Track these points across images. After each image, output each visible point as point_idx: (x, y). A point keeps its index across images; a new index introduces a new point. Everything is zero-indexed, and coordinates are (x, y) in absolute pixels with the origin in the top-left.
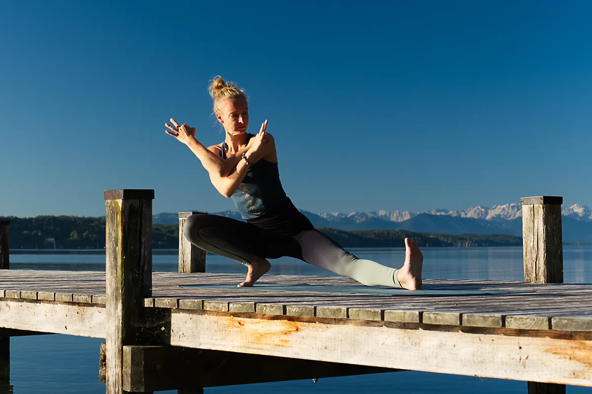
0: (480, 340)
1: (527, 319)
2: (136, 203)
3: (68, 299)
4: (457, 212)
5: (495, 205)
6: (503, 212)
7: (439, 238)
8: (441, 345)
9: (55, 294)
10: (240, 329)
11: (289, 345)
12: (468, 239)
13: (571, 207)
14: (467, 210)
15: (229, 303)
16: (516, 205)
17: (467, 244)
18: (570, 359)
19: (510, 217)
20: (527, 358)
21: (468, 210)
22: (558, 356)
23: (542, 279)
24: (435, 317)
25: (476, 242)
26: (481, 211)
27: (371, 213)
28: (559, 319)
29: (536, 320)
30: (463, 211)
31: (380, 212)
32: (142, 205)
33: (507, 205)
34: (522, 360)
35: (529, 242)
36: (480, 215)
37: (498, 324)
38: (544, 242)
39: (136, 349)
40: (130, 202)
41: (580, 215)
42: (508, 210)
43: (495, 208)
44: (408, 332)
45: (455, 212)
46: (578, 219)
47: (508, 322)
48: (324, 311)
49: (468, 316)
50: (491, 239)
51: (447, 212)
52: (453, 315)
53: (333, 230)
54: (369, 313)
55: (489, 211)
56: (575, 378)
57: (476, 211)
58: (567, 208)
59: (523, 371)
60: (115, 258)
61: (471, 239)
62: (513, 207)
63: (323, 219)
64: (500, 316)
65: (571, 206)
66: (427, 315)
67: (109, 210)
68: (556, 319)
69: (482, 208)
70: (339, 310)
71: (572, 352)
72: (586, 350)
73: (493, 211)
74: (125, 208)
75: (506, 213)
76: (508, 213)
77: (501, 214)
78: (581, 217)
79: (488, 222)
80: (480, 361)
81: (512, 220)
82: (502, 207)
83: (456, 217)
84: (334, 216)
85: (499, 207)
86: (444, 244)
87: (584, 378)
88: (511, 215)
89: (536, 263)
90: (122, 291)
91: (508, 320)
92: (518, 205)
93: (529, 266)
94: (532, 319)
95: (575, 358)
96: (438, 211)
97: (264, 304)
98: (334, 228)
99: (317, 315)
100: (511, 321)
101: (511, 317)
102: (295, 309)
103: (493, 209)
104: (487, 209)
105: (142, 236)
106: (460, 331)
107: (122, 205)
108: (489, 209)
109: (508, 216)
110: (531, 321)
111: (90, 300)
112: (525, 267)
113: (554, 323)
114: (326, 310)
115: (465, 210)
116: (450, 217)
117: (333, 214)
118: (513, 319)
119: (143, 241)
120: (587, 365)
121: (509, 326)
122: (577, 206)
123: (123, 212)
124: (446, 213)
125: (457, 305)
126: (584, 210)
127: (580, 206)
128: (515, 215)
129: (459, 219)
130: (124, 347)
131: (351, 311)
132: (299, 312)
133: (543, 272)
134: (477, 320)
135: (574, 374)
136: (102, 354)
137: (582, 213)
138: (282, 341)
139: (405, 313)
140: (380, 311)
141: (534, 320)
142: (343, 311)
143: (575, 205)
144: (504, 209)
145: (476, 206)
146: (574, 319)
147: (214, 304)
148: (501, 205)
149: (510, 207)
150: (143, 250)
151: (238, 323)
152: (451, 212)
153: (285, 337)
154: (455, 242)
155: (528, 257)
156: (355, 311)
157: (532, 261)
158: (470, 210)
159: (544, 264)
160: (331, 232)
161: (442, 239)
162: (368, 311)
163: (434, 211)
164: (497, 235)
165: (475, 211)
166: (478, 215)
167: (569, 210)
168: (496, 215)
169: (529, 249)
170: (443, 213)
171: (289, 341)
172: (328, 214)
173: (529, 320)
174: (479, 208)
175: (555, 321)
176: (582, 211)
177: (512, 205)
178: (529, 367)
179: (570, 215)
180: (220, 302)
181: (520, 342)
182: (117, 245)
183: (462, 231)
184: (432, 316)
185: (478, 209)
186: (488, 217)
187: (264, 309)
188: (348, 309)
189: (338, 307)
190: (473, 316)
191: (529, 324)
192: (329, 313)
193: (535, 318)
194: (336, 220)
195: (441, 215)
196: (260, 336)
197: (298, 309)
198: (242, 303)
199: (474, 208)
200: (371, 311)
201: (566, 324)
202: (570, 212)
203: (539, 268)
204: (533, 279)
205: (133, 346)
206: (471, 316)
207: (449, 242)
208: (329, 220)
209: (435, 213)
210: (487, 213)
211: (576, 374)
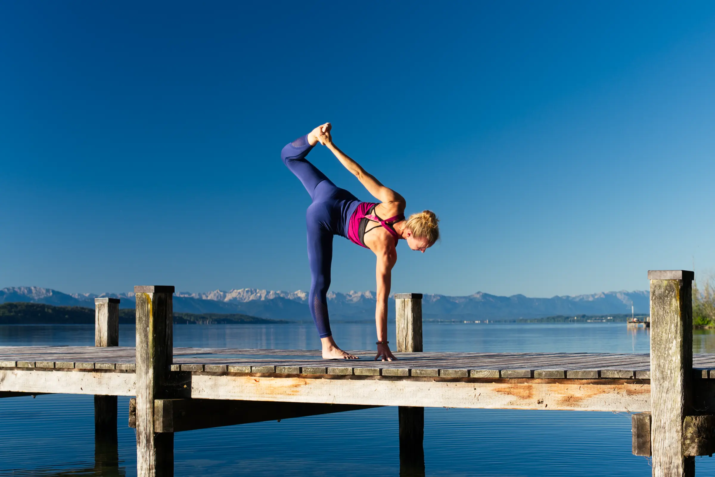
0: (447, 385)
1: (485, 371)
2: (163, 295)
3: (89, 366)
4: (199, 294)
5: (232, 290)
6: (239, 295)
7: (183, 317)
8: (419, 390)
9: (74, 364)
10: (255, 385)
11: (299, 394)
12: (209, 318)
13: (296, 293)
14: (207, 293)
15: (251, 367)
16: (250, 290)
17: (207, 322)
18: (508, 394)
19: (245, 299)
20: (479, 395)
21: (209, 293)
22: (501, 393)
23: (410, 349)
24: (420, 372)
25: (216, 320)
26: (220, 294)
27: (120, 294)
28: (506, 371)
29: (491, 372)
30: (204, 294)
31: (129, 293)
32: (167, 297)
33: (243, 289)
34: (476, 396)
35: (401, 324)
36: (219, 298)
37: (466, 375)
38: (412, 324)
39: (166, 402)
40: (159, 294)
41: (303, 299)
42: (244, 293)
43: (232, 292)
44: (394, 383)
45: (197, 294)
46: (301, 302)
47: (472, 374)
48: (334, 370)
49: (444, 371)
50: (228, 318)
51: (190, 294)
52: (434, 370)
53: (85, 309)
54: (370, 371)
55: (227, 294)
56: (511, 405)
57: (215, 293)
58: (292, 293)
59: (477, 403)
60: (146, 336)
61: (210, 317)
62: (247, 292)
63: (75, 300)
64: (467, 370)
65: (296, 291)
66: (414, 371)
67: (138, 300)
68: (504, 371)
69: (221, 291)
70: (347, 369)
71: (509, 390)
72: (518, 389)
73: (230, 294)
74: (155, 299)
75: (241, 296)
76: (243, 296)
77: (238, 297)
78: (303, 301)
79: (225, 304)
80: (447, 398)
81: (247, 303)
82: (239, 291)
83: (198, 299)
84: (85, 297)
85: (235, 291)
86: (188, 322)
87: (517, 405)
88: (246, 298)
89: (406, 338)
90: (153, 359)
91: (472, 372)
92: (251, 290)
93: (401, 340)
94: (489, 371)
95: (511, 393)
96: (182, 293)
97: (283, 367)
98: (85, 307)
99: (328, 372)
100: (474, 373)
101: (474, 371)
102: (310, 369)
103: (230, 293)
104: (225, 293)
105: (167, 320)
106: (433, 381)
107: (153, 296)
108: (227, 293)
109: (243, 299)
110: (488, 373)
111: (114, 367)
112: (397, 341)
113: (503, 373)
114: (335, 369)
115: (206, 293)
116: (192, 299)
117: (84, 294)
118: (475, 372)
119: (167, 323)
120: (519, 397)
121: (473, 376)
122: (300, 292)
123: (154, 302)
124: (189, 296)
125: (414, 365)
126: (306, 295)
127: (302, 291)
128: (249, 298)
129: (200, 301)
130: (156, 401)
131: (356, 370)
132: (313, 371)
133: (411, 344)
134: (451, 373)
135: (511, 403)
136: (132, 406)
137: (304, 297)
138: (293, 391)
139: (398, 370)
140: (379, 369)
141: (490, 372)
142: (349, 370)
143: (299, 291)
144: (239, 293)
145: (215, 290)
146: (516, 371)
147: (237, 368)
148: (237, 290)
149: (245, 292)
150: (167, 330)
151: (255, 381)
152: (193, 295)
153: (295, 389)
154: (198, 320)
155: (400, 334)
156: (359, 370)
157: (403, 337)
158: (210, 293)
159: (412, 339)
160: (83, 310)
161: (185, 318)
162: (370, 369)
163: (179, 293)
164: (234, 315)
165: (215, 295)
166: (218, 297)
167: (294, 295)
168: (233, 298)
169: (401, 329)
170: (186, 296)
171: (299, 391)
172: (79, 295)
173: (486, 372)
174: (219, 291)
175: (503, 372)
176: (305, 296)
177: (246, 289)
178: (481, 400)
179: (295, 299)
180: (243, 366)
181: (475, 385)
182: (148, 326)
183: (203, 311)
184: (418, 371)
185: (217, 292)
186: (226, 300)
187: (283, 370)
188: (353, 369)
189: (345, 368)
190: (448, 370)
191: (486, 375)
192: (338, 372)
193: (490, 371)
194: (87, 300)
195: (185, 297)
196: (273, 389)
197: (312, 369)
198: (263, 366)
199: (213, 291)
200: (371, 370)
201: (511, 374)
202: (295, 296)
203: (408, 342)
204: (404, 349)
205: (164, 400)
206: (446, 371)
207: (192, 320)
208: (81, 300)
209: (179, 295)
210: (225, 296)
211: (512, 403)
